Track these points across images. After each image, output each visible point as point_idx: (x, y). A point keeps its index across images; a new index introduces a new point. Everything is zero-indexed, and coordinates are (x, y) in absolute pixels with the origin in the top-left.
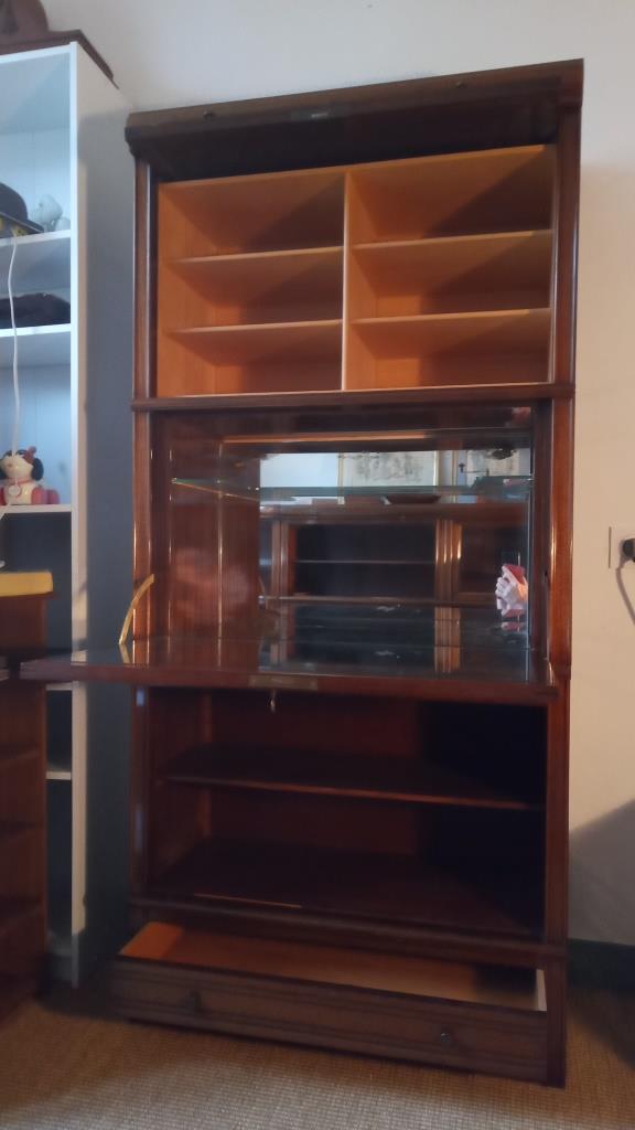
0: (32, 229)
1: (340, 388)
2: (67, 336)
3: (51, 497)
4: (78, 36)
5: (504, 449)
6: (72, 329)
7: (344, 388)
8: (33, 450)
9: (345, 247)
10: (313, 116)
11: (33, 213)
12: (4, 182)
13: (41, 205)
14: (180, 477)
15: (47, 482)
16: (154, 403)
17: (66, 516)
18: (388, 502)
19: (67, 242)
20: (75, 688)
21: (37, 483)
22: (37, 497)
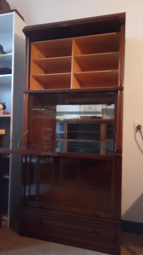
0: (4, 53)
1: (70, 88)
2: (11, 77)
3: (8, 113)
4: (16, 11)
6: (12, 75)
7: (71, 88)
9: (72, 56)
11: (5, 50)
12: (1, 44)
13: (8, 48)
14: (34, 108)
16: (29, 91)
17: (10, 118)
18: (90, 119)
19: (11, 56)
20: (10, 156)
21: (4, 110)
22: (4, 113)
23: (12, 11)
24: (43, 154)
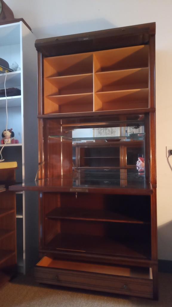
0: (11, 71)
1: (93, 111)
2: (20, 99)
3: (17, 142)
4: (22, 20)
5: (137, 126)
6: (21, 97)
8: (12, 129)
9: (93, 73)
10: (84, 39)
11: (11, 66)
13: (13, 64)
14: (50, 136)
15: (15, 138)
16: (44, 116)
17: (21, 147)
18: (106, 141)
19: (20, 74)
20: (23, 193)
21: (12, 138)
22: (12, 142)
23: (18, 20)
24: (71, 190)
